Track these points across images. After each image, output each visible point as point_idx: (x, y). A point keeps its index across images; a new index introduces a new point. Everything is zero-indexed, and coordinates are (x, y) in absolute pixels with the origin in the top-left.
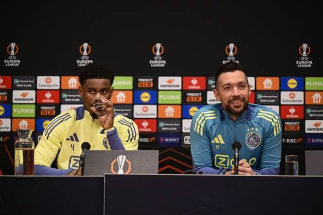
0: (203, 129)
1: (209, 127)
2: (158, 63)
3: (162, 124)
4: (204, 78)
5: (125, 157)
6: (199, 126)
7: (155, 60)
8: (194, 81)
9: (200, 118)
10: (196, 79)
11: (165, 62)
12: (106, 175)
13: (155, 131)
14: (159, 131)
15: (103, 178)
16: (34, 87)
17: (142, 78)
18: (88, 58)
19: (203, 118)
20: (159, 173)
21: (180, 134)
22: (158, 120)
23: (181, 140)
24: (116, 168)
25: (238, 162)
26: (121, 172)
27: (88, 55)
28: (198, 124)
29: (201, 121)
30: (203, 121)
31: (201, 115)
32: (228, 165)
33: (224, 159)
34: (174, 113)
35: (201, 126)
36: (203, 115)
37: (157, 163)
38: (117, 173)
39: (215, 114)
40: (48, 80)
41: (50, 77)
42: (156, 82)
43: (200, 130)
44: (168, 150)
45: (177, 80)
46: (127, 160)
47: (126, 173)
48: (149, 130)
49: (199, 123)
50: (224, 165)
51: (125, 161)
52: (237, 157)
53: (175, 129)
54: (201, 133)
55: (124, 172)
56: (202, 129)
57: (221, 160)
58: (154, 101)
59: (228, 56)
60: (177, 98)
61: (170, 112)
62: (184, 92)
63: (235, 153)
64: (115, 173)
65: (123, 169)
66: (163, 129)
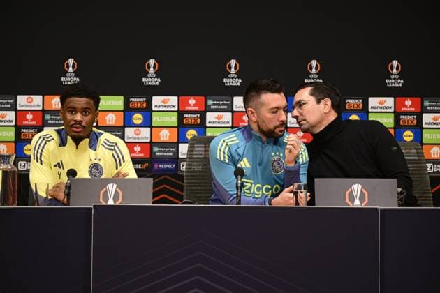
0: (228, 156)
1: (233, 151)
2: (152, 80)
3: (156, 149)
4: (203, 98)
5: (115, 186)
6: (222, 153)
7: (148, 77)
8: (192, 101)
9: (222, 145)
10: (194, 99)
11: (159, 80)
12: (94, 206)
13: (149, 157)
14: (153, 156)
15: (91, 209)
16: (14, 108)
17: (135, 98)
18: (74, 75)
19: (225, 144)
20: (153, 203)
21: (176, 160)
22: (151, 143)
23: (178, 167)
24: (106, 198)
25: (241, 190)
26: (111, 202)
27: (74, 72)
28: (220, 150)
29: (223, 147)
30: (225, 147)
31: (222, 141)
32: (252, 191)
33: (249, 185)
34: (169, 136)
35: (224, 153)
36: (224, 141)
37: (151, 191)
38: (106, 203)
39: (236, 138)
40: (30, 100)
41: (32, 96)
42: (149, 103)
43: (224, 157)
44: (162, 177)
45: (173, 100)
46: (118, 190)
47: (117, 204)
48: (142, 155)
49: (222, 150)
50: (248, 192)
51: (116, 191)
52: (239, 185)
53: (171, 154)
54: (227, 161)
55: (115, 202)
56: (226, 157)
57: (246, 186)
58: (148, 123)
59: (229, 73)
60: (173, 119)
61: (165, 135)
62: (181, 114)
63: (237, 180)
64: (104, 204)
65: (113, 199)
66: (158, 154)
